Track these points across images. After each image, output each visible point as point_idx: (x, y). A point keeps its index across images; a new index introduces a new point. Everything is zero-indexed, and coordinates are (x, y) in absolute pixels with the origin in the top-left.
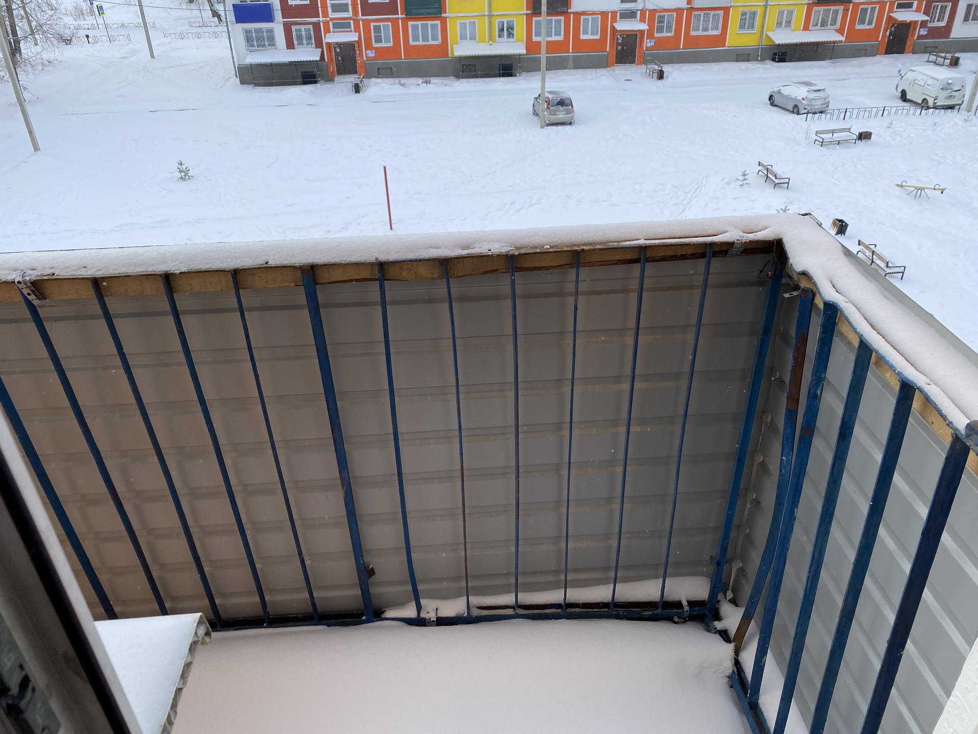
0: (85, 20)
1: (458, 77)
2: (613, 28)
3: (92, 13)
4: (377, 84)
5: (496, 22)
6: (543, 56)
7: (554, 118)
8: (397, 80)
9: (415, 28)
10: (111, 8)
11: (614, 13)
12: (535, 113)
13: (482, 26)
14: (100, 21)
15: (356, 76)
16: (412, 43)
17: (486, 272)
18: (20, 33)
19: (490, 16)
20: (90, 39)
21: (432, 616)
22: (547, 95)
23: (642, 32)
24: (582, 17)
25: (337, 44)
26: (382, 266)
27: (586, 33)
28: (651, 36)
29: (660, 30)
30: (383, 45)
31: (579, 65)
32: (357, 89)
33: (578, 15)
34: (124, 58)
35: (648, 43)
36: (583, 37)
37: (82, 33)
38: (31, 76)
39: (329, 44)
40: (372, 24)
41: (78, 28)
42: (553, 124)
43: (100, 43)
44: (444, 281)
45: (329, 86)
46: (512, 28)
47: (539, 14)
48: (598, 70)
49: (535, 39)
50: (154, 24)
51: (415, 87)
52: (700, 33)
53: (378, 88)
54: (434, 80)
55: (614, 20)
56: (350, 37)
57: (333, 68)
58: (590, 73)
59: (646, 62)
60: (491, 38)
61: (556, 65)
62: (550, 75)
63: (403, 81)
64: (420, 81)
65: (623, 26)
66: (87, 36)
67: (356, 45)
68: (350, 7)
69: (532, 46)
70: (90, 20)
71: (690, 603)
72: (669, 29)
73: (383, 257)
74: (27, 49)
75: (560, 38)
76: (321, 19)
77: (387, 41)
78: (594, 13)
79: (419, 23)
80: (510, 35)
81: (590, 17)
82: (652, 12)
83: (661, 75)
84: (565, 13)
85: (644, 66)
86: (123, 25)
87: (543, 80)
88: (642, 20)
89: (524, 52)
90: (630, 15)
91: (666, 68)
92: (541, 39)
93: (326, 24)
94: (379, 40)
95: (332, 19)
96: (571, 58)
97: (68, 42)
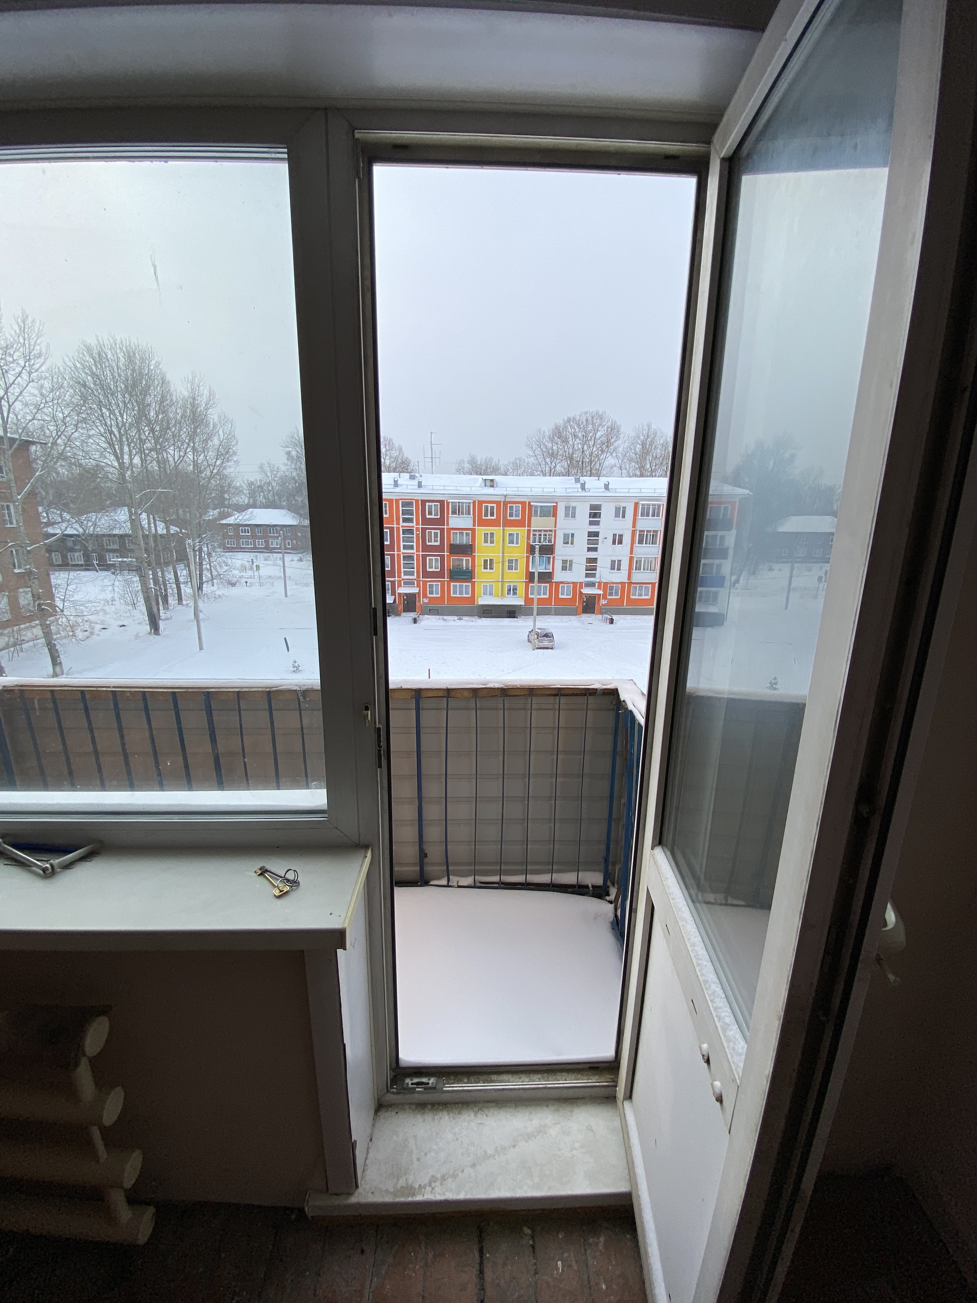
0: (246, 572)
1: (480, 617)
2: (581, 592)
3: (251, 569)
4: (428, 619)
5: (506, 585)
6: (535, 606)
7: (541, 645)
8: (441, 617)
9: (455, 587)
10: (263, 567)
11: (581, 583)
12: (529, 641)
13: (497, 587)
14: (256, 573)
15: (415, 613)
16: (452, 595)
17: (492, 696)
18: (204, 579)
19: (502, 582)
20: (248, 584)
21: (455, 884)
22: (537, 630)
23: (599, 595)
24: (561, 585)
25: (405, 594)
26: (448, 691)
27: (563, 594)
28: (605, 597)
29: (611, 594)
30: (434, 595)
31: (558, 613)
32: (415, 621)
33: (558, 583)
34: (268, 596)
35: (603, 602)
36: (561, 596)
37: (244, 580)
38: (206, 604)
39: (399, 594)
40: (428, 583)
41: (241, 577)
42: (540, 648)
43: (253, 587)
44: (474, 699)
45: (397, 618)
46: (516, 590)
47: (533, 582)
48: (571, 617)
49: (530, 596)
50: (290, 577)
51: (452, 621)
52: (637, 597)
53: (429, 621)
54: (465, 618)
55: (581, 587)
56: (414, 590)
57: (401, 607)
58: (566, 618)
59: (602, 613)
60: (502, 595)
61: (542, 612)
62: (539, 618)
63: (445, 617)
64: (456, 618)
65: (587, 591)
66: (246, 582)
67: (417, 595)
68: (415, 573)
69: (528, 601)
70: (250, 573)
71: (593, 886)
72: (616, 594)
73: (449, 687)
74: (206, 588)
75: (547, 596)
76: (396, 579)
77: (437, 593)
78: (568, 583)
79: (458, 584)
80: (515, 593)
81: (566, 585)
82: (606, 584)
83: (612, 621)
84: (550, 582)
85: (600, 616)
86: (270, 577)
87: (535, 621)
88: (599, 588)
89: (524, 604)
90: (591, 585)
91: (614, 617)
92: (535, 597)
93: (399, 582)
94: (431, 593)
95: (403, 579)
96: (553, 609)
97: (233, 585)
